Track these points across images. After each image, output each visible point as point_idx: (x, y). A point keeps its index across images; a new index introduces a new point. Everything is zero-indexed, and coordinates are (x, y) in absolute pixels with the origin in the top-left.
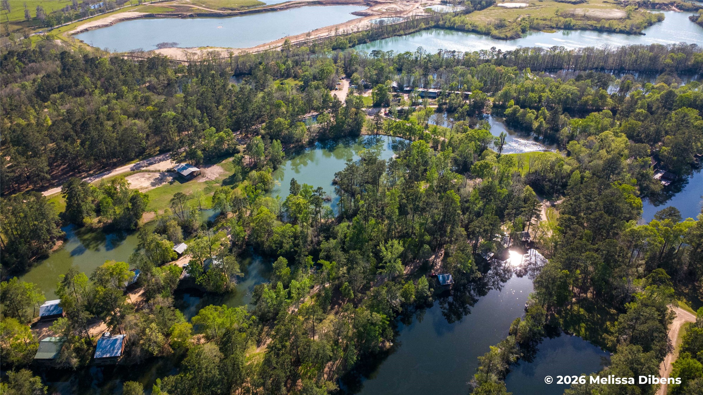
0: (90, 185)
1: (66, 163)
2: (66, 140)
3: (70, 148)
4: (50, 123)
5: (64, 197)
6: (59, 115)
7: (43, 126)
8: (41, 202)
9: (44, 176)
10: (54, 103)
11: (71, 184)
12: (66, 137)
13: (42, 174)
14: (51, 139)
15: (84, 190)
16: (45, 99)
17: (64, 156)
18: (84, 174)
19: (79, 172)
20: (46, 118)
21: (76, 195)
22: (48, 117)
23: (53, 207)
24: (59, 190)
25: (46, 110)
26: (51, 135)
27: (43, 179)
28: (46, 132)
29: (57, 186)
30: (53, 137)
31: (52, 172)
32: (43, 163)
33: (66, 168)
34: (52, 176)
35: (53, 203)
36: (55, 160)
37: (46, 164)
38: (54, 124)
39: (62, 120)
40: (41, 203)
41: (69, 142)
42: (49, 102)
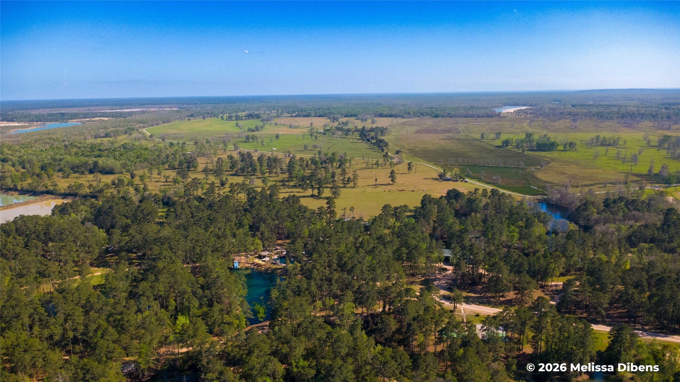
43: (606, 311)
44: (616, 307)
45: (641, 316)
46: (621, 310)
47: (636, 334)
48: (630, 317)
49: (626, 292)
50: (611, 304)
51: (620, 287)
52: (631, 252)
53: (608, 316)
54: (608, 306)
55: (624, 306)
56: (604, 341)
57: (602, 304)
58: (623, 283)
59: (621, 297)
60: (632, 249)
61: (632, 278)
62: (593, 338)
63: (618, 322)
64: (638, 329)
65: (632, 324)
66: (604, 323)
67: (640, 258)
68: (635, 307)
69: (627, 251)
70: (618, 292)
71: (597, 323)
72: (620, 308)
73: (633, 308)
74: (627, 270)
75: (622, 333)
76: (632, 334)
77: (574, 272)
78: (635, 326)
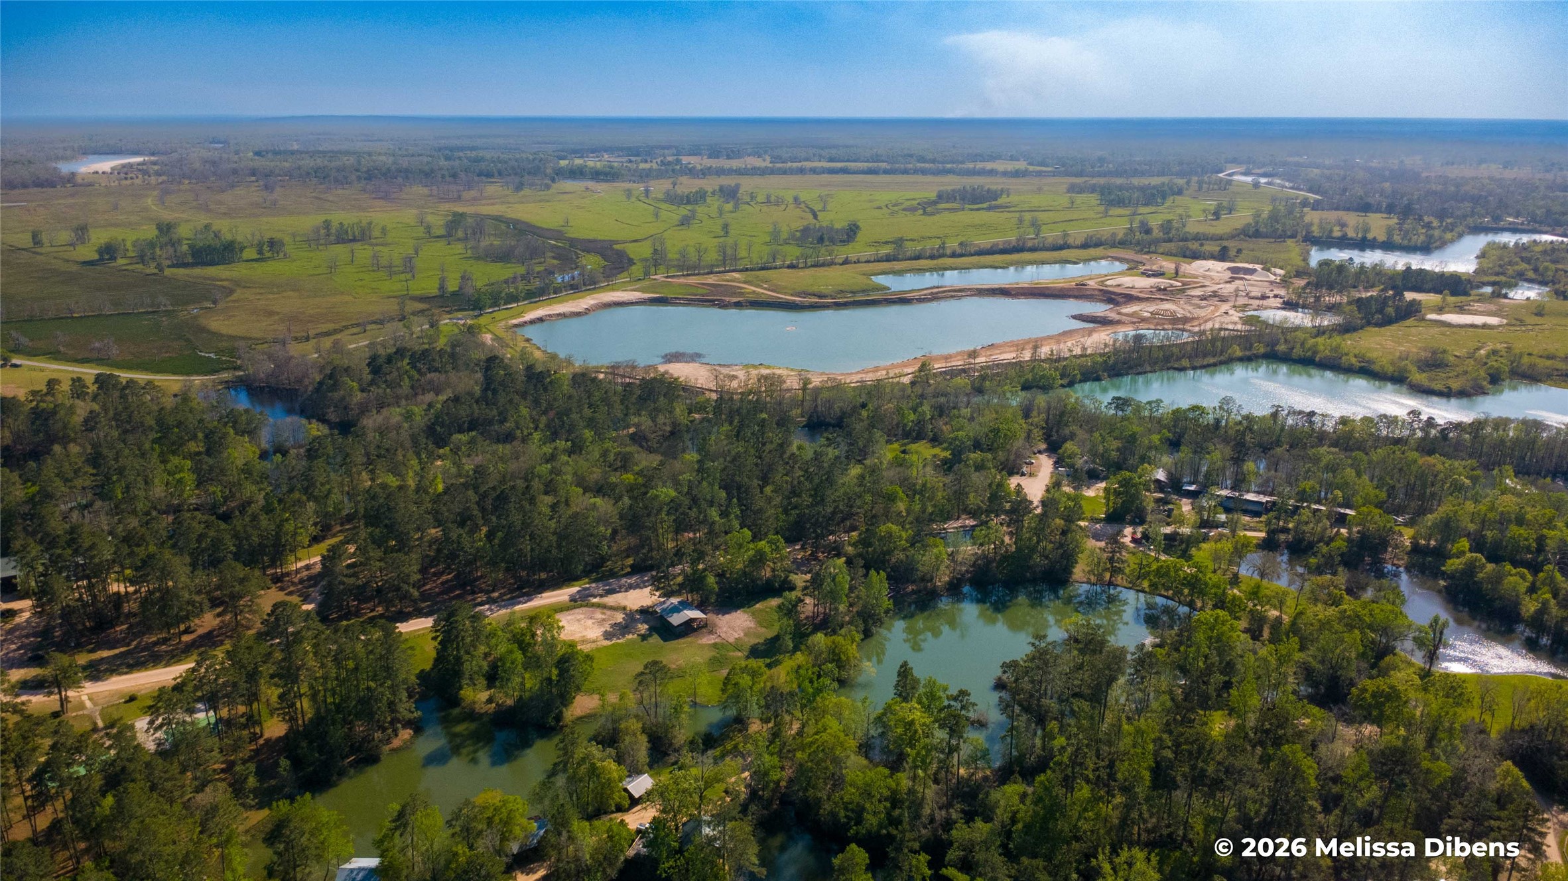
0: (487, 621)
1: (453, 570)
2: (462, 524)
3: (466, 541)
4: (440, 488)
5: (434, 638)
6: (460, 475)
7: (427, 493)
8: (391, 641)
9: (407, 591)
10: (455, 451)
11: (452, 614)
12: (463, 519)
13: (405, 587)
14: (436, 520)
15: (474, 628)
16: (441, 442)
17: (453, 556)
18: (481, 597)
19: (473, 593)
20: (435, 478)
21: (457, 637)
22: (440, 476)
23: (410, 656)
24: (427, 623)
25: (439, 463)
26: (437, 512)
27: (405, 597)
28: (430, 506)
29: (427, 615)
30: (440, 517)
31: (424, 585)
32: (411, 566)
33: (451, 580)
34: (422, 594)
35: (412, 648)
36: (433, 561)
37: (415, 568)
38: (447, 490)
39: (463, 484)
40: (390, 646)
41: (467, 529)
42: (447, 448)
43: (419, 588)
44: (434, 574)
45: (481, 577)
46: (444, 578)
47: (481, 613)
48: (462, 586)
49: (447, 538)
50: (423, 570)
51: (433, 531)
52: (440, 457)
53: (424, 597)
54: (419, 576)
55: (449, 567)
56: (427, 649)
57: (408, 576)
58: (439, 523)
59: (439, 551)
60: (441, 451)
61: (452, 506)
62: (404, 651)
63: (445, 601)
64: (481, 604)
65: (470, 598)
66: (419, 613)
67: (459, 465)
68: (469, 563)
69: (432, 457)
70: (432, 542)
71: (404, 617)
72: (442, 573)
73: (465, 565)
74: (439, 495)
75: (456, 621)
76: (473, 616)
77: (339, 528)
78: (474, 600)
